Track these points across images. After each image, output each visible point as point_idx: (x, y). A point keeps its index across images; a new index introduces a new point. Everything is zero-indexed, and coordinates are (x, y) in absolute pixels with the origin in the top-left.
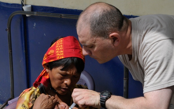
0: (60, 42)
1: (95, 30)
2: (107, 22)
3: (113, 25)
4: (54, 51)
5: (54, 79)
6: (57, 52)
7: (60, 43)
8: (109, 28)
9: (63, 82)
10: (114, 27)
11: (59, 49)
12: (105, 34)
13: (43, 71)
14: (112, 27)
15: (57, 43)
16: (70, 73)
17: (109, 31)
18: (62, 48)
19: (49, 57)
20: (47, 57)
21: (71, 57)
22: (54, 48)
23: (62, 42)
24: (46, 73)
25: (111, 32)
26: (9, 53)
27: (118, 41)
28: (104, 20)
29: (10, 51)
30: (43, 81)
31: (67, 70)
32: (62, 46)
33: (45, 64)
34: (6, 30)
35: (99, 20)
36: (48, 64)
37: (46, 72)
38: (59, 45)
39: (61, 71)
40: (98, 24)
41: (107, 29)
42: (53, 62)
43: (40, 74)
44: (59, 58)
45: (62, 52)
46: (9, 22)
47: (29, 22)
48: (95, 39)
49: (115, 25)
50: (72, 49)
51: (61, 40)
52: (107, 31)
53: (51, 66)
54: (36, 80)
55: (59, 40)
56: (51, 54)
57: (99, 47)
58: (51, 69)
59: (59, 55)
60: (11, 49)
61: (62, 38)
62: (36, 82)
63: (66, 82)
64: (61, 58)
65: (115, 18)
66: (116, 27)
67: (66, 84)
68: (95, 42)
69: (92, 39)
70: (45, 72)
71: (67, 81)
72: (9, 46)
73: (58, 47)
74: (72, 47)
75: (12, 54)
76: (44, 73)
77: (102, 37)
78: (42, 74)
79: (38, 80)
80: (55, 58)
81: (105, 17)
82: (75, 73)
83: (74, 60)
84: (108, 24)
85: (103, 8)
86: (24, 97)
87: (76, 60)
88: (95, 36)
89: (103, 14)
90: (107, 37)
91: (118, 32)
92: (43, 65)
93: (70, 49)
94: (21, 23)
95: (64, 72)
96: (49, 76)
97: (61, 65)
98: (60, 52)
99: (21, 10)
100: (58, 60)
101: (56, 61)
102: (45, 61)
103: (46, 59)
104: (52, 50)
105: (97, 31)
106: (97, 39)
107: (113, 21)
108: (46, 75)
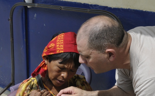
0: (61, 36)
1: (92, 43)
2: (106, 37)
3: (111, 41)
4: (54, 44)
5: (51, 71)
6: (57, 46)
7: (61, 38)
8: (106, 43)
9: (60, 75)
10: (111, 43)
11: (59, 43)
12: (101, 48)
13: (42, 62)
14: (110, 43)
15: (58, 37)
16: (68, 67)
17: (106, 47)
18: (62, 43)
19: (50, 50)
20: (47, 50)
21: (71, 52)
22: (55, 42)
23: (63, 37)
24: (45, 65)
25: (108, 47)
26: (11, 41)
27: (114, 57)
28: (103, 36)
29: (12, 39)
30: (41, 72)
31: (65, 64)
32: (62, 41)
33: (44, 56)
34: (9, 20)
35: (98, 35)
36: (48, 56)
37: (45, 63)
38: (60, 40)
39: (59, 65)
40: (96, 39)
41: (105, 44)
42: (53, 55)
43: (39, 65)
44: (58, 52)
45: (62, 46)
46: (12, 13)
47: (30, 13)
48: (91, 51)
49: (113, 41)
50: (72, 44)
51: (62, 35)
52: (104, 46)
53: (50, 58)
54: (35, 71)
55: (60, 35)
56: (51, 47)
57: (94, 59)
58: (50, 61)
59: (59, 49)
60: (13, 38)
61: (64, 33)
62: (35, 72)
63: (62, 75)
64: (60, 52)
65: (115, 34)
66: (114, 43)
67: (63, 77)
68: (90, 54)
69: (88, 51)
70: (43, 63)
71: (64, 74)
72: (11, 34)
73: (58, 42)
74: (72, 43)
75: (13, 42)
76: (43, 65)
77: (98, 50)
78: (40, 65)
79: (37, 70)
80: (55, 51)
81: (104, 32)
82: (73, 67)
83: (73, 55)
84: (106, 39)
85: (105, 23)
86: (22, 88)
87: (75, 55)
88: (91, 48)
89: (103, 29)
90: (103, 51)
91: (116, 48)
92: (42, 56)
93: (70, 44)
94: (23, 14)
95: (62, 65)
96: (47, 67)
97: (60, 59)
98: (60, 46)
99: (23, 2)
100: (57, 54)
101: (56, 54)
102: (45, 53)
103: (46, 51)
104: (53, 44)
105: (94, 45)
106: (93, 51)
107: (112, 37)
108: (45, 67)
